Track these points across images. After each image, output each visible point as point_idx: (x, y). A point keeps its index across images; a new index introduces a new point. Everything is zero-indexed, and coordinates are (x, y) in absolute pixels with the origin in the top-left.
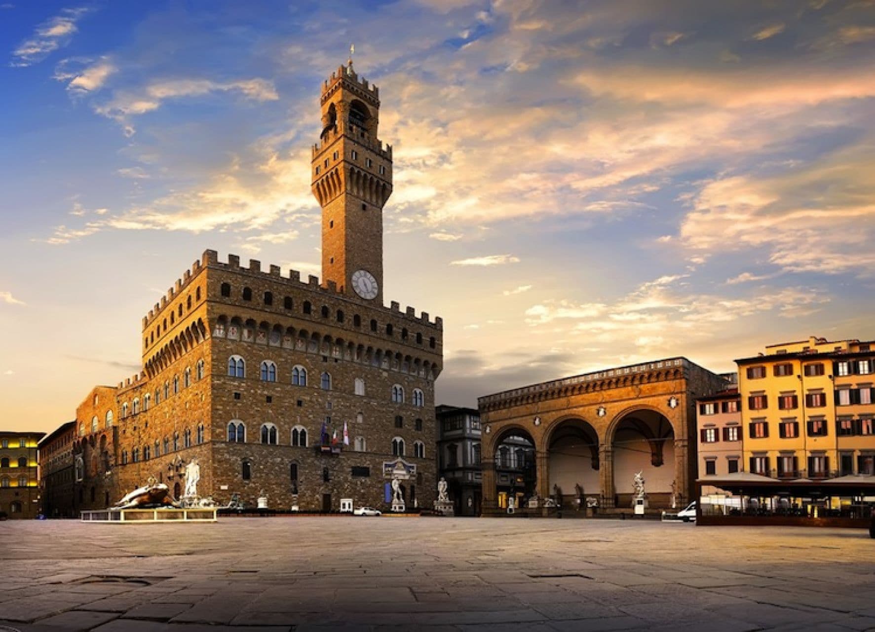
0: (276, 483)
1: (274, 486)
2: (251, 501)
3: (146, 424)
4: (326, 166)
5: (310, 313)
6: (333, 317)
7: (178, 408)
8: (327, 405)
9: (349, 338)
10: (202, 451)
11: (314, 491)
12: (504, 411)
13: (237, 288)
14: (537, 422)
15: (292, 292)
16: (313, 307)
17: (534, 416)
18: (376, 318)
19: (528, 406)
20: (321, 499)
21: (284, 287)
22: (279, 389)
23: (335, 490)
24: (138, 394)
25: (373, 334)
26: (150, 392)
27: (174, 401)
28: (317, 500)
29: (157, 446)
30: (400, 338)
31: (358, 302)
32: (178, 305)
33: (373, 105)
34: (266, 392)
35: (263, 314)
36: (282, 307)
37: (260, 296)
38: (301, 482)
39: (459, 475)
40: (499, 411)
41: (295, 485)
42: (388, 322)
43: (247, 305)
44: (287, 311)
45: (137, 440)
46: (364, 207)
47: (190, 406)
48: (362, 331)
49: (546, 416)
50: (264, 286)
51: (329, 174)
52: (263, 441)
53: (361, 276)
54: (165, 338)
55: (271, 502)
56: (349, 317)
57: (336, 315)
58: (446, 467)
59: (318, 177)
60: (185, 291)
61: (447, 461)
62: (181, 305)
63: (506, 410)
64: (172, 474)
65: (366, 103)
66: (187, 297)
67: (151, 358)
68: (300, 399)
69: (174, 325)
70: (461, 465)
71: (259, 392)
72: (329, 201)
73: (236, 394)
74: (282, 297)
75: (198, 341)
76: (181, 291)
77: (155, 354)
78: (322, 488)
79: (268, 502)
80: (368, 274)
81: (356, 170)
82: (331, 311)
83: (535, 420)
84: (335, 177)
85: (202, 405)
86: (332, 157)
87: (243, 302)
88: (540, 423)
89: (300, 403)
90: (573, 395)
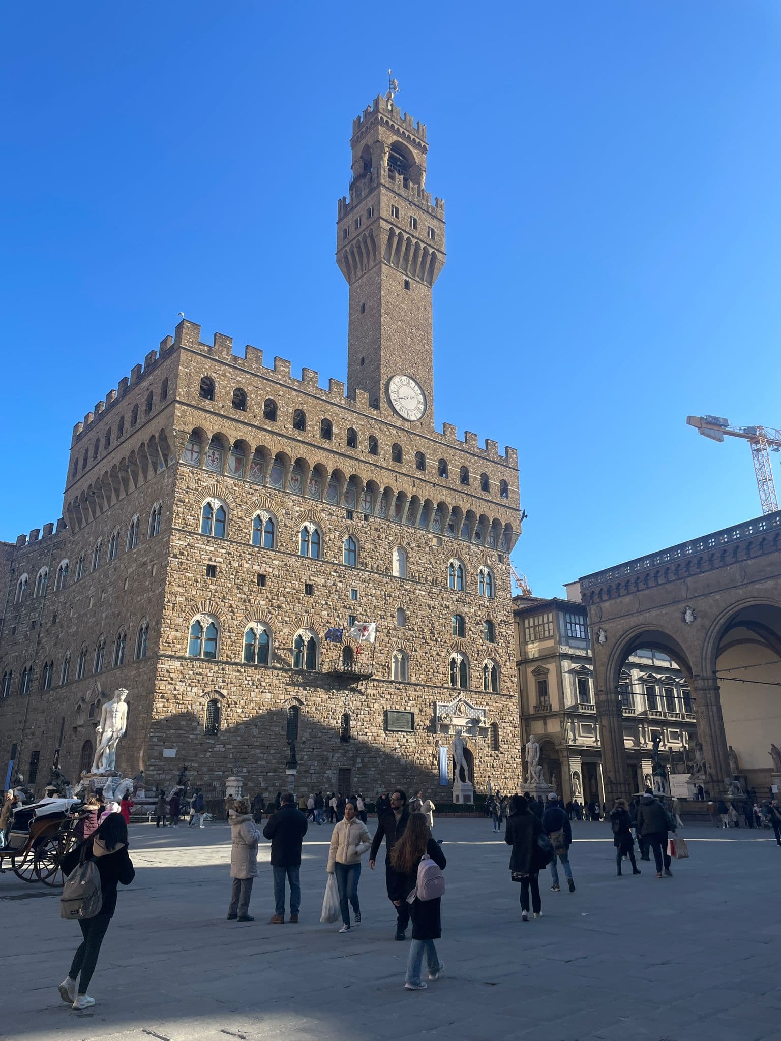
0: (262, 745)
1: (258, 751)
2: (216, 783)
3: (55, 616)
4: (357, 227)
5: (330, 439)
6: (363, 445)
7: (110, 589)
8: (350, 594)
9: (386, 480)
10: (139, 675)
11: (324, 761)
12: (627, 599)
13: (225, 387)
14: (689, 617)
15: (306, 403)
16: (335, 430)
17: (682, 606)
18: (422, 450)
19: (669, 587)
20: (334, 780)
21: (294, 393)
22: (276, 562)
23: (359, 760)
24: (48, 559)
25: (419, 474)
26: (69, 558)
27: (106, 576)
28: (329, 779)
29: (67, 661)
30: (458, 482)
31: (399, 423)
32: (132, 407)
33: (417, 149)
34: (256, 567)
35: (261, 434)
36: (290, 426)
37: (259, 404)
38: (304, 742)
39: (553, 727)
40: (618, 600)
41: (293, 749)
42: (440, 457)
43: (236, 417)
44: (297, 432)
45: (32, 648)
46: (407, 285)
47: (131, 586)
48: (404, 471)
49: (703, 604)
50: (264, 390)
51: (360, 238)
52: (246, 658)
53: (403, 385)
54: (104, 461)
55: (250, 784)
56: (386, 447)
57: (366, 443)
58: (532, 711)
59: (347, 241)
60: (144, 384)
61: (533, 700)
62: (137, 406)
63: (631, 595)
64: (80, 722)
65: (410, 147)
66: (147, 394)
67: (79, 493)
68: (309, 582)
69: (122, 439)
70: (556, 707)
71: (247, 565)
72: (359, 274)
73: (209, 566)
74: (291, 410)
75: (155, 469)
76: (137, 384)
77: (85, 487)
78: (337, 755)
79: (245, 785)
80: (411, 381)
81: (397, 231)
82: (360, 437)
83: (684, 613)
84: (369, 241)
85: (151, 584)
86: (365, 214)
87: (232, 411)
88: (695, 618)
89: (309, 589)
90: (750, 558)
